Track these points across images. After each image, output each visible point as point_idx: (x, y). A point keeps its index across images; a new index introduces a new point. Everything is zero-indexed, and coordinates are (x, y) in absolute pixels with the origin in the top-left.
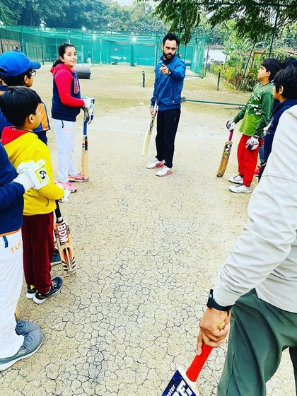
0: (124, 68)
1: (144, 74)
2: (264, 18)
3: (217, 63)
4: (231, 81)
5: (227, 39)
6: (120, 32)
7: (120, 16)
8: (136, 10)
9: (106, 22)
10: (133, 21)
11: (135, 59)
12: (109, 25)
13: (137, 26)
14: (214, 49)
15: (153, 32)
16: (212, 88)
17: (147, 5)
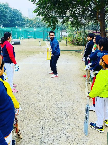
0: (32, 40)
1: (40, 42)
2: (80, 21)
3: (65, 36)
4: (71, 42)
5: (67, 28)
6: (30, 27)
7: (29, 22)
8: (35, 20)
9: (24, 24)
10: (34, 23)
11: (36, 36)
12: (26, 25)
13: (36, 25)
14: (63, 31)
15: (42, 27)
16: (65, 45)
17: (39, 18)
